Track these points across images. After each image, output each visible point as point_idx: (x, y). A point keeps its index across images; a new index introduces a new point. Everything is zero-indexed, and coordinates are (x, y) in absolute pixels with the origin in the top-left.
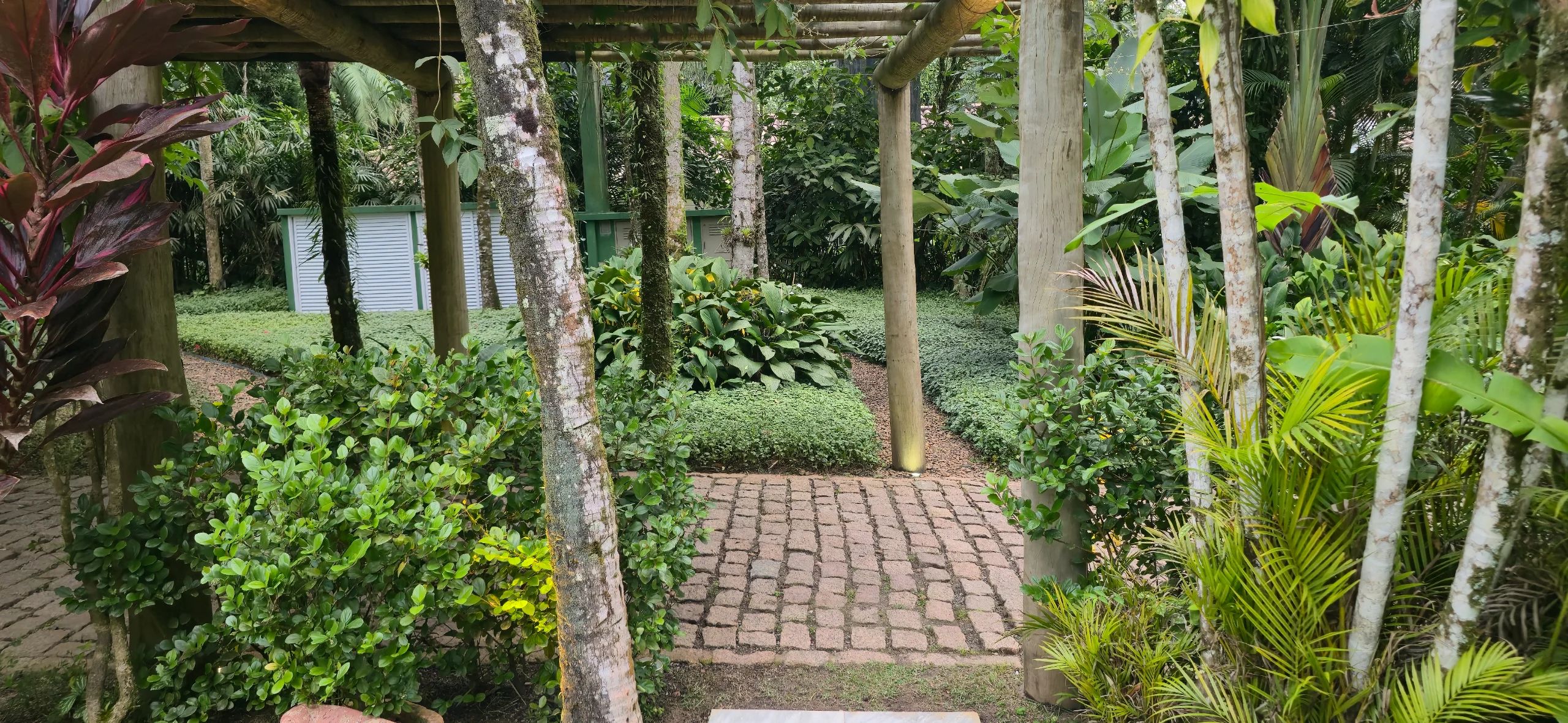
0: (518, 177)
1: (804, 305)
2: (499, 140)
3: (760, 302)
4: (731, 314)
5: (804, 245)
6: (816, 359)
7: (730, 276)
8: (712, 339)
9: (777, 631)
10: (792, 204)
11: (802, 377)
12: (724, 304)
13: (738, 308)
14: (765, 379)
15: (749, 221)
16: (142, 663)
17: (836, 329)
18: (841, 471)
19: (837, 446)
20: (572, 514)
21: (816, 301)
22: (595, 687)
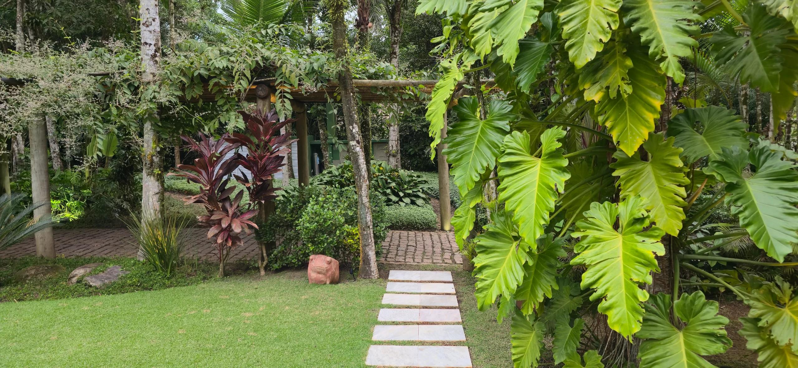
0: (356, 153)
1: (414, 178)
2: (353, 146)
3: (399, 176)
4: (389, 181)
5: (415, 154)
6: (418, 197)
7: (388, 168)
8: (383, 189)
9: (405, 259)
10: (410, 138)
11: (413, 203)
12: (386, 177)
13: (391, 179)
14: (400, 203)
15: (395, 148)
16: (269, 255)
17: (425, 187)
18: (425, 230)
19: (423, 223)
20: (365, 220)
21: (418, 177)
22: (368, 255)
